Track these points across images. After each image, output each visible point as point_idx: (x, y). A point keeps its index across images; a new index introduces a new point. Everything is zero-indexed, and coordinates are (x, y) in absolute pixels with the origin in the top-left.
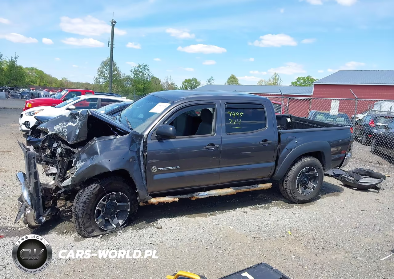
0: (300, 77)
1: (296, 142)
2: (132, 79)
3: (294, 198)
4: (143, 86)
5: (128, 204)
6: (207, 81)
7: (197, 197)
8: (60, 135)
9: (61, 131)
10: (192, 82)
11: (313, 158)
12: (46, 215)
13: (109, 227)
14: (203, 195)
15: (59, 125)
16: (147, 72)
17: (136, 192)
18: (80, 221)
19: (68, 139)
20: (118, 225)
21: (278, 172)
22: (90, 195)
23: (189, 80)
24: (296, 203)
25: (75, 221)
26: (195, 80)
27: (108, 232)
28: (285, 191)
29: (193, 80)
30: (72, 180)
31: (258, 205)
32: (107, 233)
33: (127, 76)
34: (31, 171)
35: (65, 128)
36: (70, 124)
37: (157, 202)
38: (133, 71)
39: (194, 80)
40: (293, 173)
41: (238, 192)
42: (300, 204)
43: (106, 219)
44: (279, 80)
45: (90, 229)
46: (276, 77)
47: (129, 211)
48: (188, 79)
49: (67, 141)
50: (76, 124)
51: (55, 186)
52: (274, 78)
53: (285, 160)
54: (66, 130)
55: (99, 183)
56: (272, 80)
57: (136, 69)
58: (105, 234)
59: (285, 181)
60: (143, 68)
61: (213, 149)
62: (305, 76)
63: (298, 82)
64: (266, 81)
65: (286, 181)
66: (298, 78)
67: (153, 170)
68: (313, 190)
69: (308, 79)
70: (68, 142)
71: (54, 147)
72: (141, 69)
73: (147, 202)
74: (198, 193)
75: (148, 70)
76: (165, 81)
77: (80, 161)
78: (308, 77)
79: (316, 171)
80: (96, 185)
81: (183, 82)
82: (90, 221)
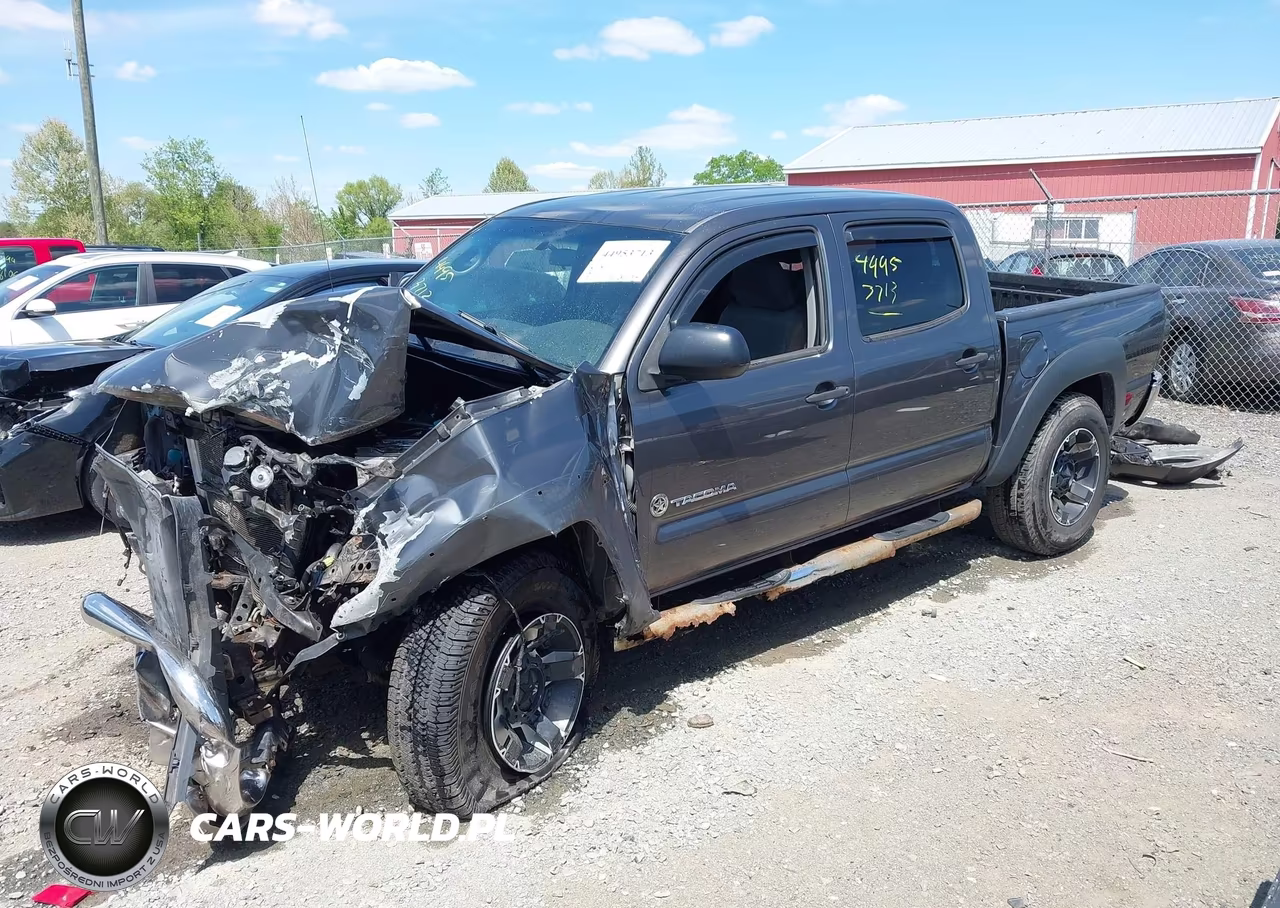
0: (717, 156)
1: (1045, 347)
2: (152, 193)
3: (1043, 542)
4: (198, 219)
5: (580, 653)
6: (425, 186)
7: (788, 586)
8: (252, 411)
9: (257, 393)
10: (373, 192)
11: (1087, 398)
12: (264, 757)
13: (529, 757)
14: (800, 576)
15: (231, 370)
16: (206, 165)
17: (622, 601)
18: (444, 760)
19: (302, 425)
20: (556, 742)
21: (999, 458)
22: (470, 643)
23: (361, 185)
24: (1044, 557)
25: (417, 762)
26: (381, 184)
27: (536, 780)
28: (1018, 519)
29: (374, 186)
30: (384, 596)
31: (942, 582)
32: (536, 785)
33: (130, 187)
34: (191, 585)
35: (276, 377)
36: (291, 358)
37: (671, 628)
38: (152, 164)
39: (376, 183)
40: (1042, 455)
41: (898, 547)
42: (1054, 556)
43: (513, 726)
44: (656, 169)
45: (476, 783)
46: (644, 162)
47: (583, 680)
48: (354, 181)
49: (298, 434)
50: (328, 357)
51: (277, 629)
52: (639, 163)
53: (1020, 413)
54: (287, 386)
55: (492, 587)
56: (634, 172)
57: (164, 157)
58: (527, 792)
59: (1016, 486)
60: (189, 153)
61: (830, 401)
62: (734, 153)
63: (715, 175)
64: (617, 175)
65: (1021, 486)
66: (712, 161)
67: (655, 508)
68: (1086, 504)
69: (744, 160)
70: (303, 438)
71: (230, 468)
72: (181, 157)
73: (640, 636)
74: (784, 572)
75: (209, 159)
76: (274, 196)
77: (405, 508)
78: (742, 154)
79: (1094, 441)
80: (482, 598)
81: (339, 193)
82: (474, 752)
